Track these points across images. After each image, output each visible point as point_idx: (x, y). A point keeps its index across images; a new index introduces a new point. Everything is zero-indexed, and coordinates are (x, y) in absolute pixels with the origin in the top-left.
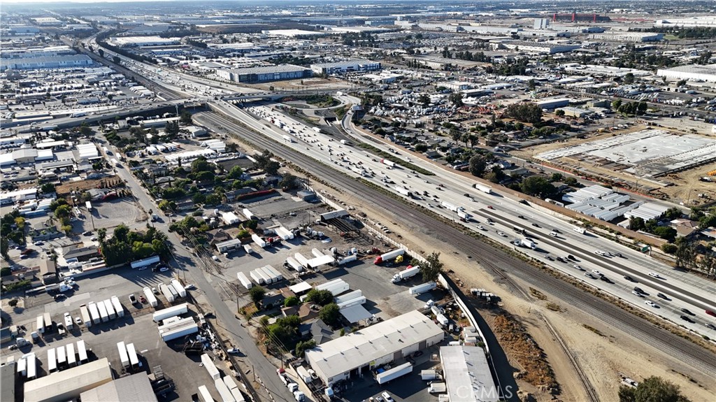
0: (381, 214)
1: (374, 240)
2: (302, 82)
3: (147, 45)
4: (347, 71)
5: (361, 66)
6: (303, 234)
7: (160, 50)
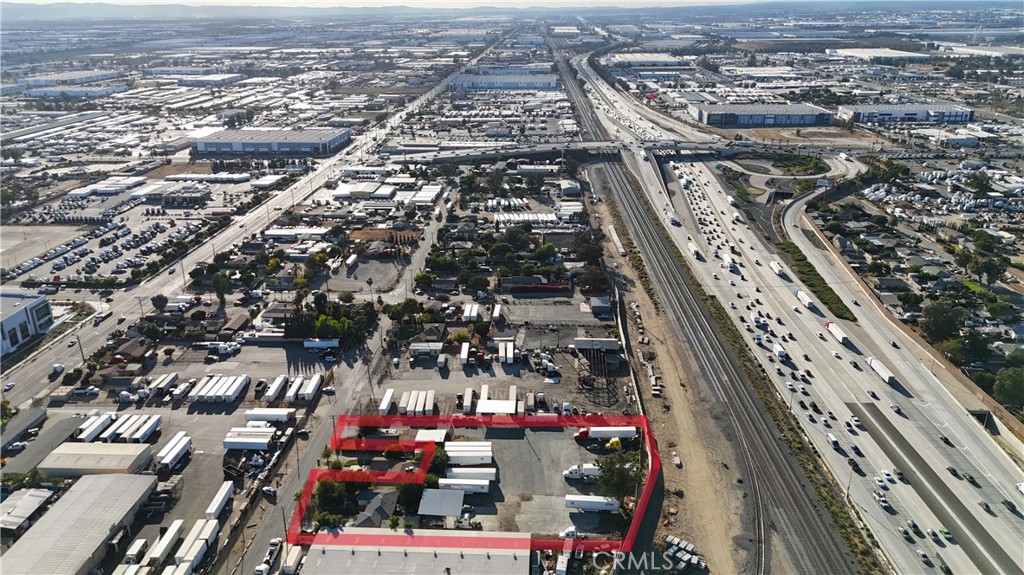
0: (679, 363)
1: (621, 400)
2: (798, 132)
3: (644, 65)
4: (903, 120)
5: (932, 114)
6: (532, 361)
7: (650, 73)
